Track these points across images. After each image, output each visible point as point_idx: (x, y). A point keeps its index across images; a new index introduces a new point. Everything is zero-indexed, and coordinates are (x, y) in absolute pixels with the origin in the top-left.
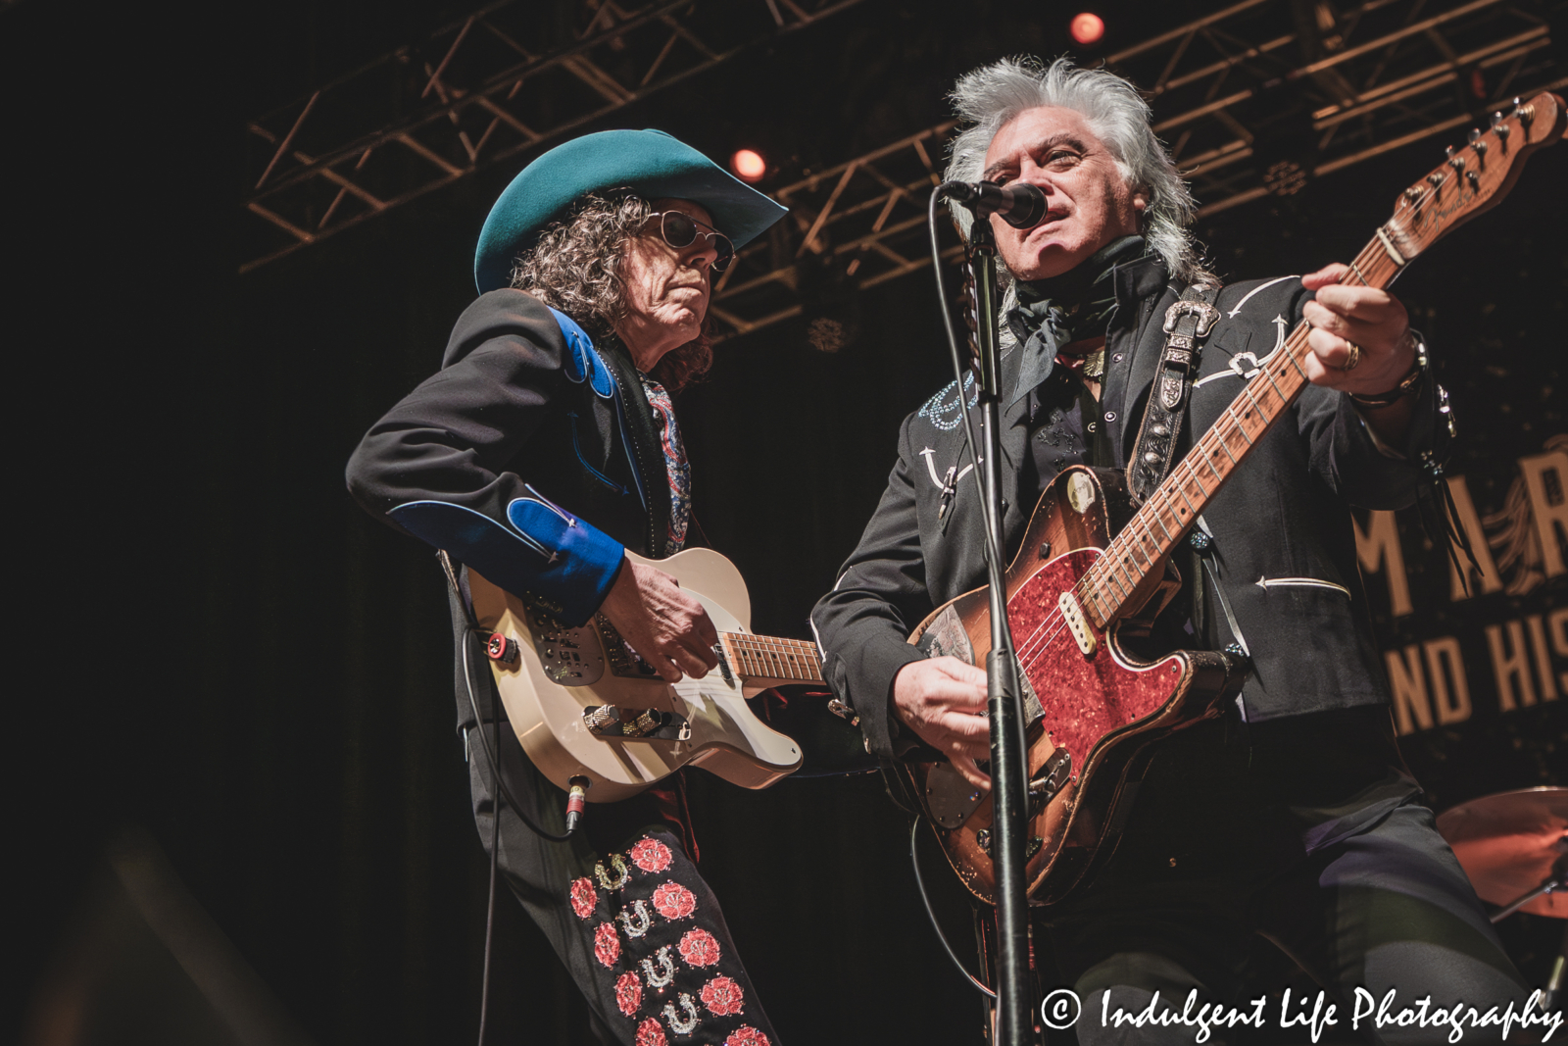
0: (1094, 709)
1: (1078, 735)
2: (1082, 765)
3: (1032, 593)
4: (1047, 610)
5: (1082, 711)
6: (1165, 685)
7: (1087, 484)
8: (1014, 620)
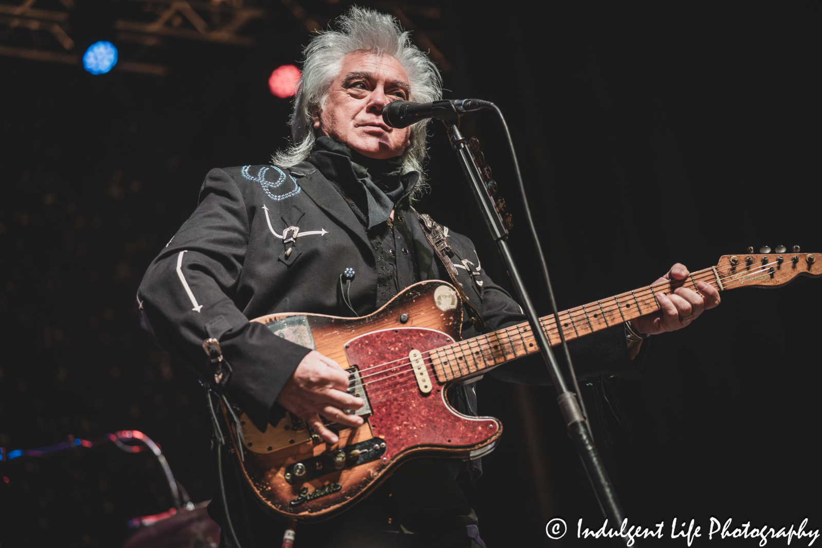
0: (417, 425)
1: (397, 436)
2: (395, 454)
3: (385, 339)
4: (396, 355)
5: (405, 423)
6: (480, 433)
7: (453, 296)
8: (362, 349)
